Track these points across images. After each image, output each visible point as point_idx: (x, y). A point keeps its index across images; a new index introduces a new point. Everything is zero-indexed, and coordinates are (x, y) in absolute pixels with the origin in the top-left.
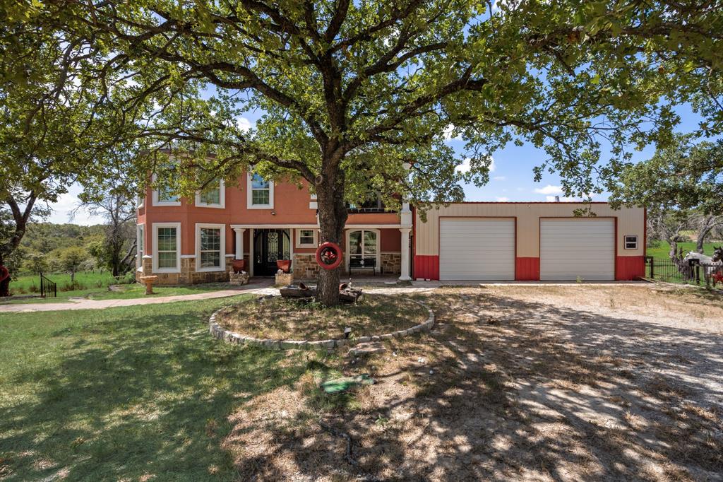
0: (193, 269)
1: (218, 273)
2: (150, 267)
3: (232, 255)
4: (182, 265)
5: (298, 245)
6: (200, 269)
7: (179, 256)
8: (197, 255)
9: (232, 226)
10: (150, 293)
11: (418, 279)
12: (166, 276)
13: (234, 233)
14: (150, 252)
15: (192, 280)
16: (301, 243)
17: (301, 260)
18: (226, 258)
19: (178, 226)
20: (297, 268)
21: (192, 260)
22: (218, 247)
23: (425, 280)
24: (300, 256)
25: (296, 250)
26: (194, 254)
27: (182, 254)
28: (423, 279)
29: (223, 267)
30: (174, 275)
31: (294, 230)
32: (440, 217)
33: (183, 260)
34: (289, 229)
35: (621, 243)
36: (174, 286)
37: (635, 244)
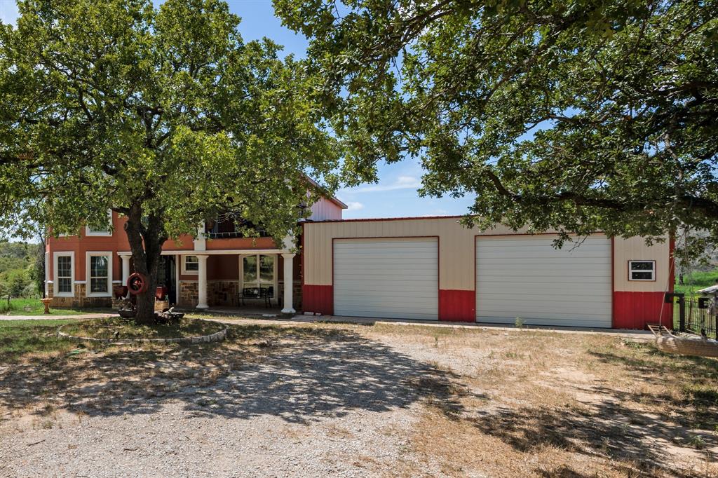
0: (84, 294)
1: (105, 299)
2: (52, 291)
3: (119, 282)
4: (76, 290)
5: (184, 272)
6: (89, 294)
7: (73, 282)
8: (88, 282)
9: (119, 253)
10: (47, 312)
11: (305, 313)
12: (63, 299)
13: (121, 260)
14: (52, 278)
15: (83, 305)
16: (187, 269)
17: (186, 287)
18: (113, 284)
19: (72, 254)
20: (182, 296)
21: (83, 285)
22: (106, 274)
23: (314, 315)
24: (185, 284)
25: (182, 277)
26: (85, 280)
27: (76, 280)
28: (313, 313)
29: (110, 293)
30: (69, 298)
31: (180, 256)
32: (333, 239)
33: (76, 285)
34: (175, 255)
35: (622, 270)
36: (69, 308)
37: (650, 273)
